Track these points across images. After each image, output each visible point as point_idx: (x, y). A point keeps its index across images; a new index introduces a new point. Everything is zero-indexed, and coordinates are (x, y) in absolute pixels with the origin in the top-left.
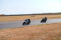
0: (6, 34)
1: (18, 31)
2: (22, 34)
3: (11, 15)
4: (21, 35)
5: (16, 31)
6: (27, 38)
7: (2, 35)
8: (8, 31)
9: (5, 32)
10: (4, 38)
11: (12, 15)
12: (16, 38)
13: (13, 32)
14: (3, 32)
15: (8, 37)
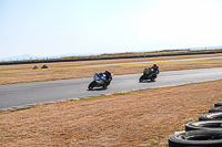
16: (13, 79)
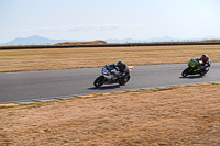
0: (111, 112)
1: (155, 101)
2: (167, 113)
3: (129, 45)
4: (166, 116)
5: (148, 100)
6: (189, 129)
7: (97, 113)
8: (120, 102)
9: (110, 104)
10: (104, 126)
11: (131, 42)
12: (146, 125)
13: (138, 105)
14: (101, 104)
15: (120, 121)
16: (155, 60)
